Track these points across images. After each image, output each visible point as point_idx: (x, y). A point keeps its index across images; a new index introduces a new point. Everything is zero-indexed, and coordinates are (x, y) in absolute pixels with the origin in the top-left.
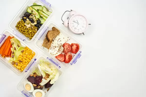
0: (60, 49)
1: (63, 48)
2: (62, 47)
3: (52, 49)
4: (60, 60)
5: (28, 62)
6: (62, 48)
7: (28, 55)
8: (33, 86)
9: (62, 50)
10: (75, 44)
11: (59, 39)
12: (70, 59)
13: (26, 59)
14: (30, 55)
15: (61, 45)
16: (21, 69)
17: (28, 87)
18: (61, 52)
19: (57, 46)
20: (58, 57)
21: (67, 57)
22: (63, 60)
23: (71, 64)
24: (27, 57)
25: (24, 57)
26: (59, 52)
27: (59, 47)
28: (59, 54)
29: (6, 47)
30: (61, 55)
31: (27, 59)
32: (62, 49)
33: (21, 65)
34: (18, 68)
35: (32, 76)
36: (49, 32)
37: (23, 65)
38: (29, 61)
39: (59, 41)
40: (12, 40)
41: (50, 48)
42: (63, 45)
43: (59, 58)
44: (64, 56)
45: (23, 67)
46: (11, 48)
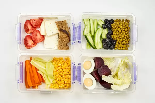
5: (68, 73)
7: (63, 65)
13: (63, 72)
14: (64, 64)
16: (65, 86)
24: (63, 68)
25: (59, 71)
29: (32, 74)
31: (64, 70)
33: (63, 82)
34: (61, 87)
37: (65, 80)
38: (68, 71)
40: (33, 62)
44: (34, 26)
45: (66, 82)
46: (38, 72)
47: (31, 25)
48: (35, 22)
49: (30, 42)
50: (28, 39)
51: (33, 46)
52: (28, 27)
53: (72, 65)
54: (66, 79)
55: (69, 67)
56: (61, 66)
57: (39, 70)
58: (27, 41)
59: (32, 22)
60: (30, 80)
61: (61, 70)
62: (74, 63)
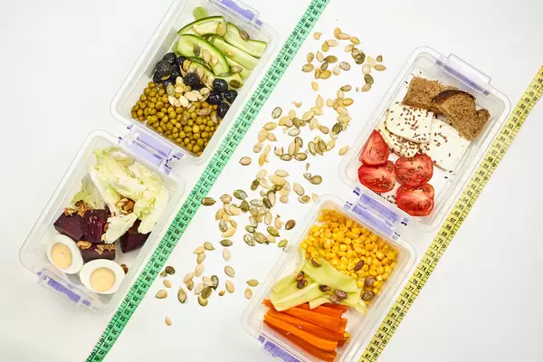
0: (407, 144)
1: (412, 155)
2: (416, 151)
3: (404, 116)
4: (368, 148)
6: (412, 152)
8: (80, 248)
9: (404, 150)
10: (432, 198)
11: (445, 138)
12: (377, 186)
15: (422, 146)
17: (61, 256)
18: (397, 149)
19: (417, 132)
20: (378, 139)
21: (380, 174)
22: (368, 161)
23: (357, 188)
24: (340, 240)
26: (396, 142)
27: (416, 140)
28: (391, 142)
29: (307, 325)
30: (385, 149)
31: (347, 239)
32: (409, 151)
35: (70, 212)
36: (470, 99)
37: (373, 255)
39: (438, 138)
41: (408, 107)
42: (425, 155)
43: (375, 143)
44: (383, 162)
45: (380, 255)
46: (312, 306)
48: (374, 152)
49: (418, 196)
51: (431, 194)
52: (377, 180)
53: (350, 213)
54: (375, 250)
55: (349, 224)
56: (333, 241)
57: (308, 303)
59: (372, 159)
60: (320, 340)
61: (343, 247)
62: (348, 205)
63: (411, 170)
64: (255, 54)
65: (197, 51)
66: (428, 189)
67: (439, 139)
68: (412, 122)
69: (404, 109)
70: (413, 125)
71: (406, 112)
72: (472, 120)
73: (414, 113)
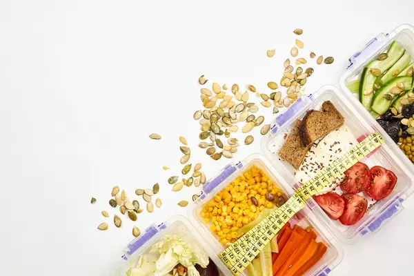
1: (344, 176)
3: (308, 171)
4: (329, 211)
6: (342, 174)
9: (337, 181)
10: (386, 170)
11: (336, 143)
12: (360, 213)
18: (334, 186)
19: (326, 165)
20: (322, 200)
21: (352, 208)
22: (339, 214)
26: (328, 186)
28: (327, 189)
30: (331, 196)
32: (340, 177)
36: (312, 114)
39: (334, 150)
41: (301, 166)
43: (326, 204)
44: (343, 202)
45: (252, 182)
46: (276, 251)
47: (346, 209)
48: (333, 207)
49: (381, 181)
50: (378, 191)
51: (383, 170)
52: (356, 211)
58: (383, 188)
59: (339, 211)
61: (236, 210)
63: (357, 180)
64: (400, 53)
65: (388, 98)
66: (377, 171)
67: (336, 148)
68: (316, 167)
69: (302, 169)
70: (319, 167)
71: (305, 168)
72: (330, 118)
73: (308, 163)
